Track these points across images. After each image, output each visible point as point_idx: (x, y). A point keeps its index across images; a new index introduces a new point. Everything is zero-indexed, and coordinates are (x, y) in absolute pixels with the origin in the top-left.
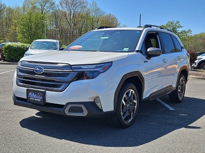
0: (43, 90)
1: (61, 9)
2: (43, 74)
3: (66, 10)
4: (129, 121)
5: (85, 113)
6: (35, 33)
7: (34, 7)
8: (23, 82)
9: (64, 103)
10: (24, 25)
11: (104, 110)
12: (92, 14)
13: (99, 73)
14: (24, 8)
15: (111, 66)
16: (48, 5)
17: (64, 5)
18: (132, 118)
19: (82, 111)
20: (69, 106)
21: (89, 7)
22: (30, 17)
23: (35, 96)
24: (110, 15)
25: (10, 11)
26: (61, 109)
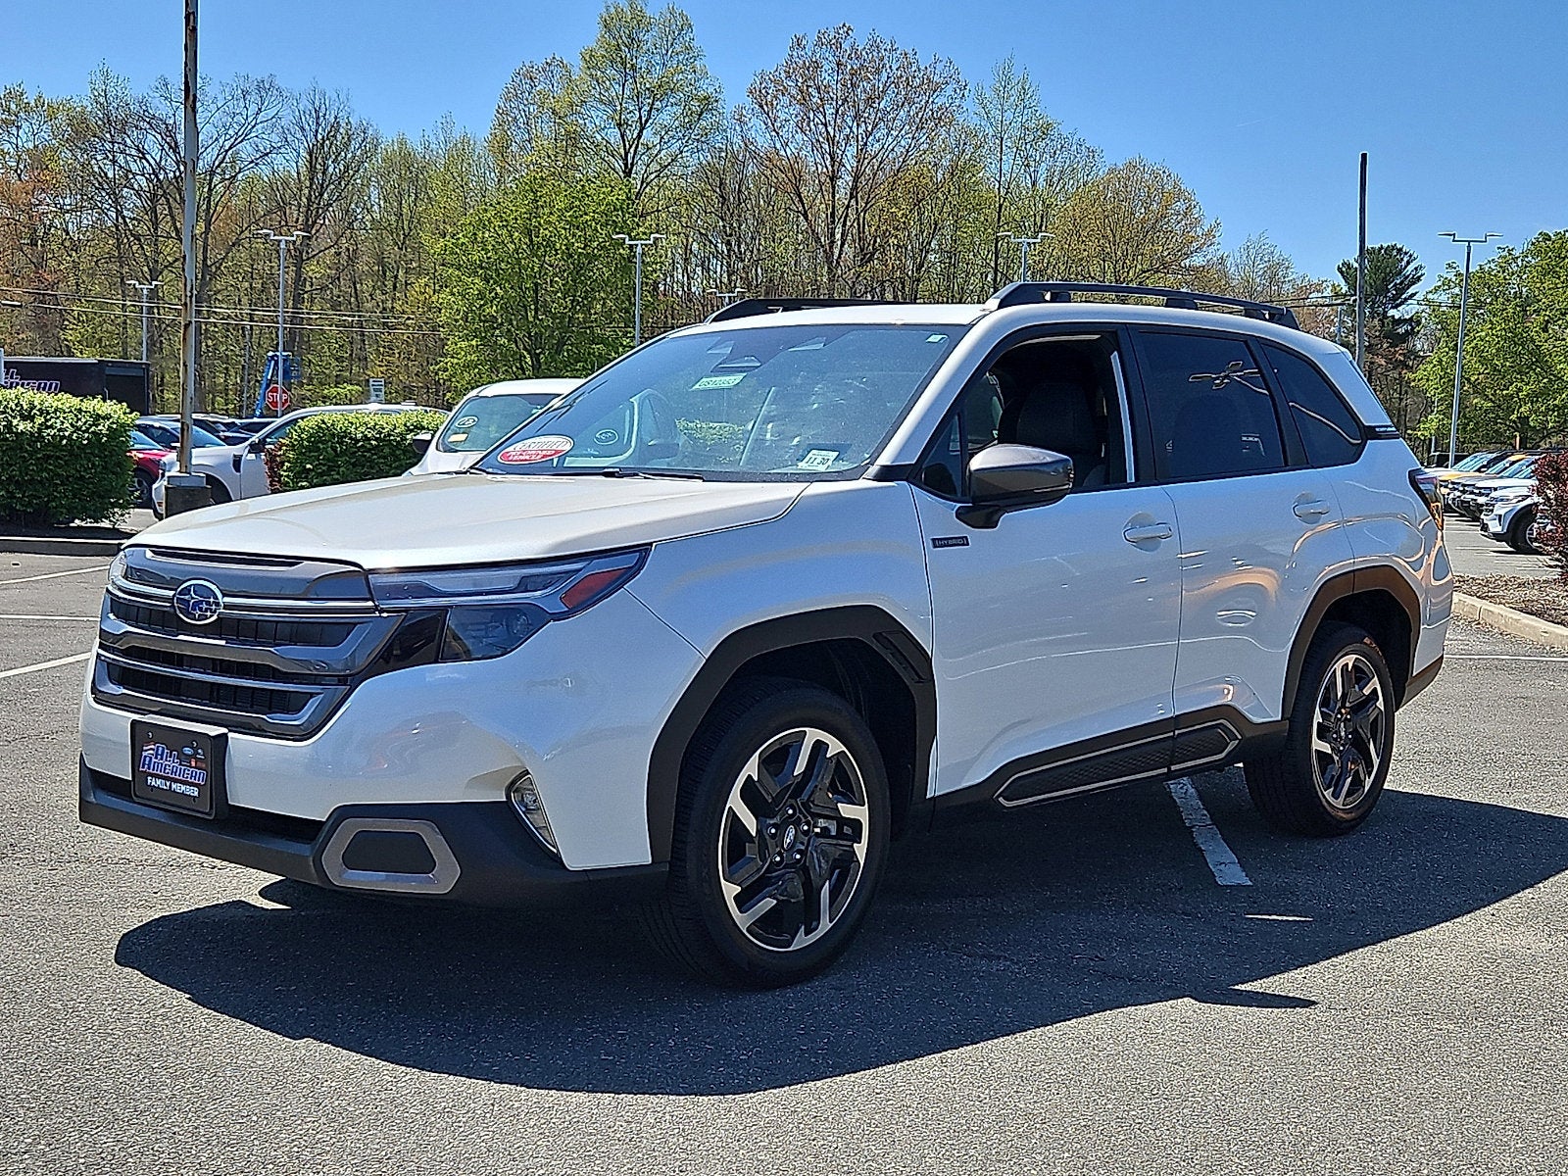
0: (214, 731)
1: (762, 141)
2: (218, 629)
3: (798, 145)
4: (802, 941)
5: (443, 878)
6: (565, 323)
7: (573, 139)
8: (124, 677)
9: (318, 812)
10: (488, 272)
11: (572, 862)
12: (998, 169)
13: (535, 619)
14: (501, 148)
15: (631, 573)
16: (666, 116)
17: (787, 112)
18: (825, 925)
19: (423, 863)
20: (351, 828)
21: (969, 115)
22: (534, 214)
23: (171, 764)
24: (1131, 166)
25: (408, 171)
26: (304, 850)
